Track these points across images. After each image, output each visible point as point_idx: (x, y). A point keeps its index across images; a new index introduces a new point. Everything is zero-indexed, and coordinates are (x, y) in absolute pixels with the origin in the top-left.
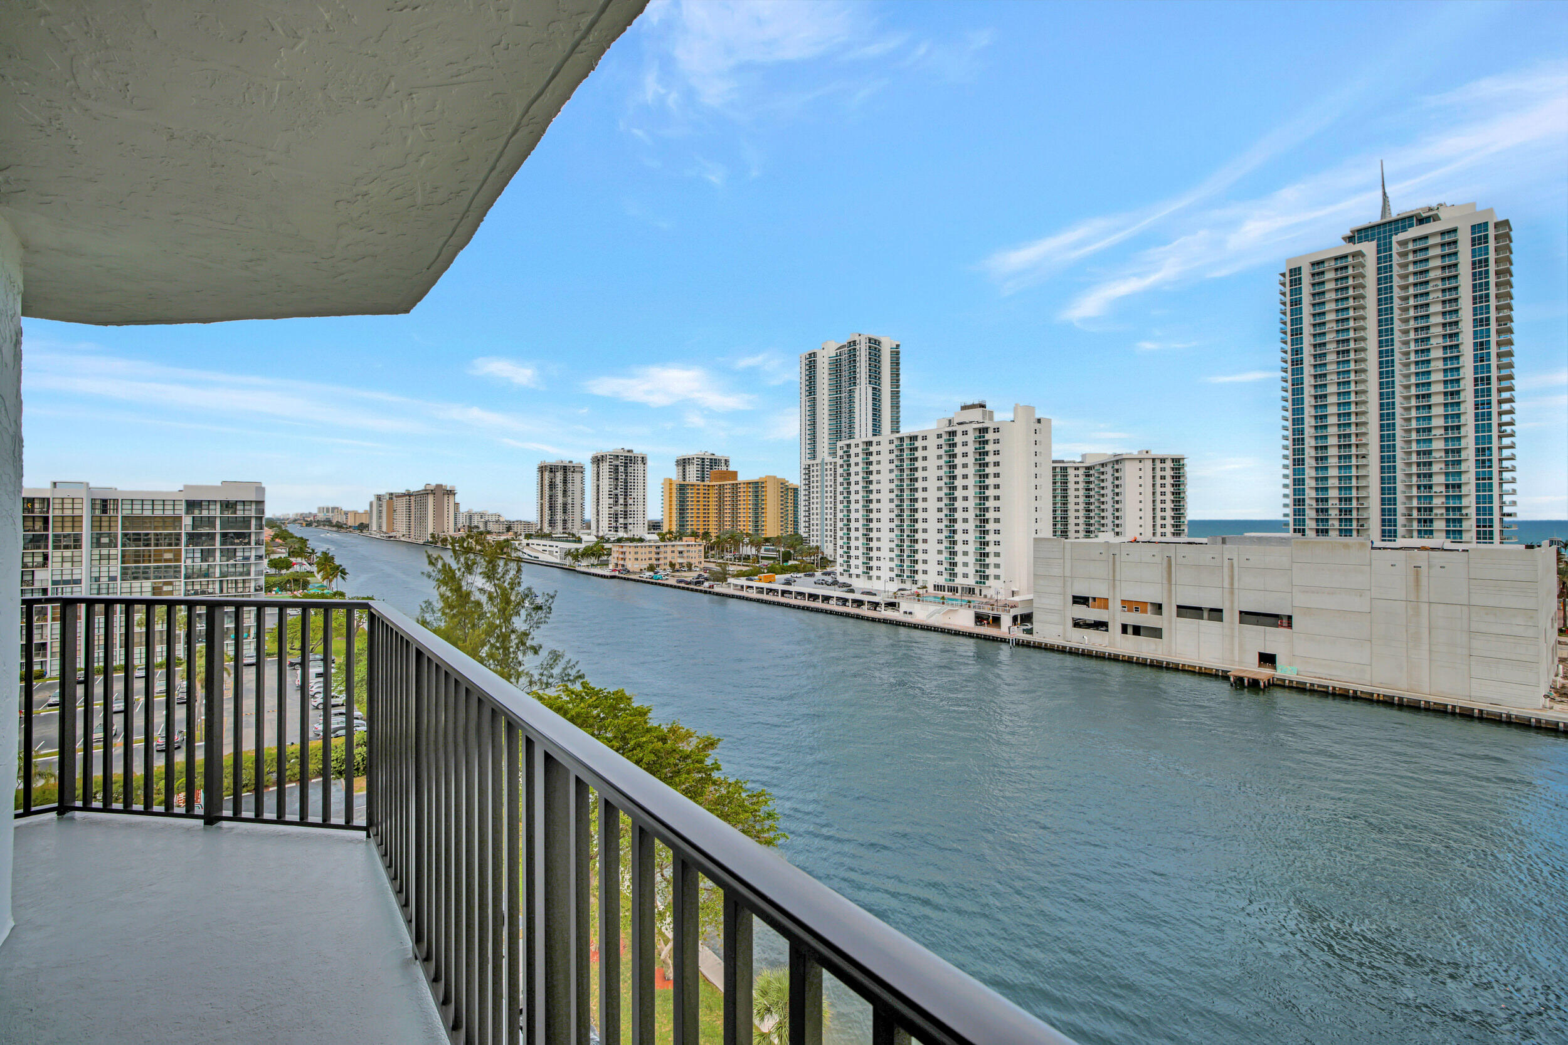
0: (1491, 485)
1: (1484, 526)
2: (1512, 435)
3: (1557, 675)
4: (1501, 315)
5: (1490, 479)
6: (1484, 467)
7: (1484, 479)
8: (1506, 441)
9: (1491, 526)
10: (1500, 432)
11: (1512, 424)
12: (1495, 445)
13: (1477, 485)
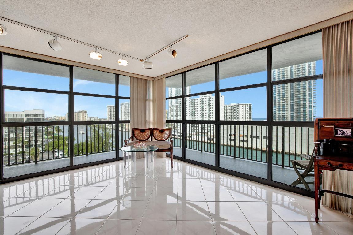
13: (309, 110)
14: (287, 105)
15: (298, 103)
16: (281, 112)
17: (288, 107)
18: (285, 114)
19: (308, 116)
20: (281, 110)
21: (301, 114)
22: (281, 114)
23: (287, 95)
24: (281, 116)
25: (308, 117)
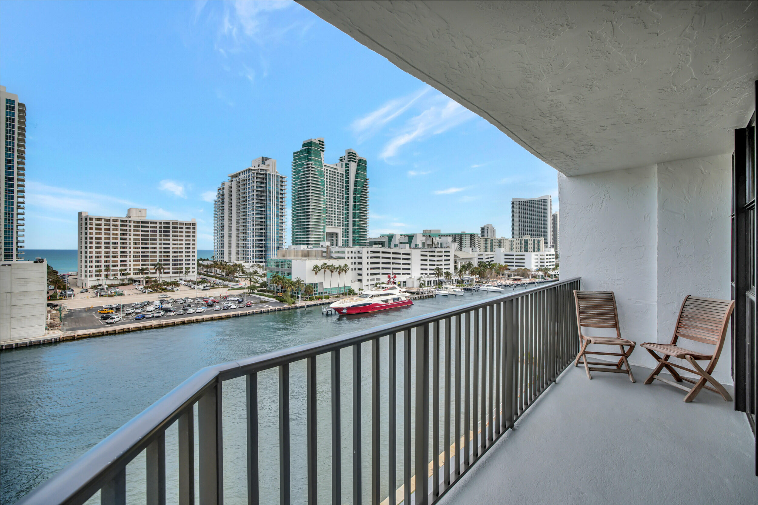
0: (12, 232)
1: (9, 253)
2: (23, 208)
3: (47, 319)
4: (19, 149)
5: (12, 229)
6: (9, 223)
7: (9, 229)
8: (20, 211)
9: (12, 253)
10: (17, 206)
11: (23, 203)
12: (15, 212)
13: (5, 232)
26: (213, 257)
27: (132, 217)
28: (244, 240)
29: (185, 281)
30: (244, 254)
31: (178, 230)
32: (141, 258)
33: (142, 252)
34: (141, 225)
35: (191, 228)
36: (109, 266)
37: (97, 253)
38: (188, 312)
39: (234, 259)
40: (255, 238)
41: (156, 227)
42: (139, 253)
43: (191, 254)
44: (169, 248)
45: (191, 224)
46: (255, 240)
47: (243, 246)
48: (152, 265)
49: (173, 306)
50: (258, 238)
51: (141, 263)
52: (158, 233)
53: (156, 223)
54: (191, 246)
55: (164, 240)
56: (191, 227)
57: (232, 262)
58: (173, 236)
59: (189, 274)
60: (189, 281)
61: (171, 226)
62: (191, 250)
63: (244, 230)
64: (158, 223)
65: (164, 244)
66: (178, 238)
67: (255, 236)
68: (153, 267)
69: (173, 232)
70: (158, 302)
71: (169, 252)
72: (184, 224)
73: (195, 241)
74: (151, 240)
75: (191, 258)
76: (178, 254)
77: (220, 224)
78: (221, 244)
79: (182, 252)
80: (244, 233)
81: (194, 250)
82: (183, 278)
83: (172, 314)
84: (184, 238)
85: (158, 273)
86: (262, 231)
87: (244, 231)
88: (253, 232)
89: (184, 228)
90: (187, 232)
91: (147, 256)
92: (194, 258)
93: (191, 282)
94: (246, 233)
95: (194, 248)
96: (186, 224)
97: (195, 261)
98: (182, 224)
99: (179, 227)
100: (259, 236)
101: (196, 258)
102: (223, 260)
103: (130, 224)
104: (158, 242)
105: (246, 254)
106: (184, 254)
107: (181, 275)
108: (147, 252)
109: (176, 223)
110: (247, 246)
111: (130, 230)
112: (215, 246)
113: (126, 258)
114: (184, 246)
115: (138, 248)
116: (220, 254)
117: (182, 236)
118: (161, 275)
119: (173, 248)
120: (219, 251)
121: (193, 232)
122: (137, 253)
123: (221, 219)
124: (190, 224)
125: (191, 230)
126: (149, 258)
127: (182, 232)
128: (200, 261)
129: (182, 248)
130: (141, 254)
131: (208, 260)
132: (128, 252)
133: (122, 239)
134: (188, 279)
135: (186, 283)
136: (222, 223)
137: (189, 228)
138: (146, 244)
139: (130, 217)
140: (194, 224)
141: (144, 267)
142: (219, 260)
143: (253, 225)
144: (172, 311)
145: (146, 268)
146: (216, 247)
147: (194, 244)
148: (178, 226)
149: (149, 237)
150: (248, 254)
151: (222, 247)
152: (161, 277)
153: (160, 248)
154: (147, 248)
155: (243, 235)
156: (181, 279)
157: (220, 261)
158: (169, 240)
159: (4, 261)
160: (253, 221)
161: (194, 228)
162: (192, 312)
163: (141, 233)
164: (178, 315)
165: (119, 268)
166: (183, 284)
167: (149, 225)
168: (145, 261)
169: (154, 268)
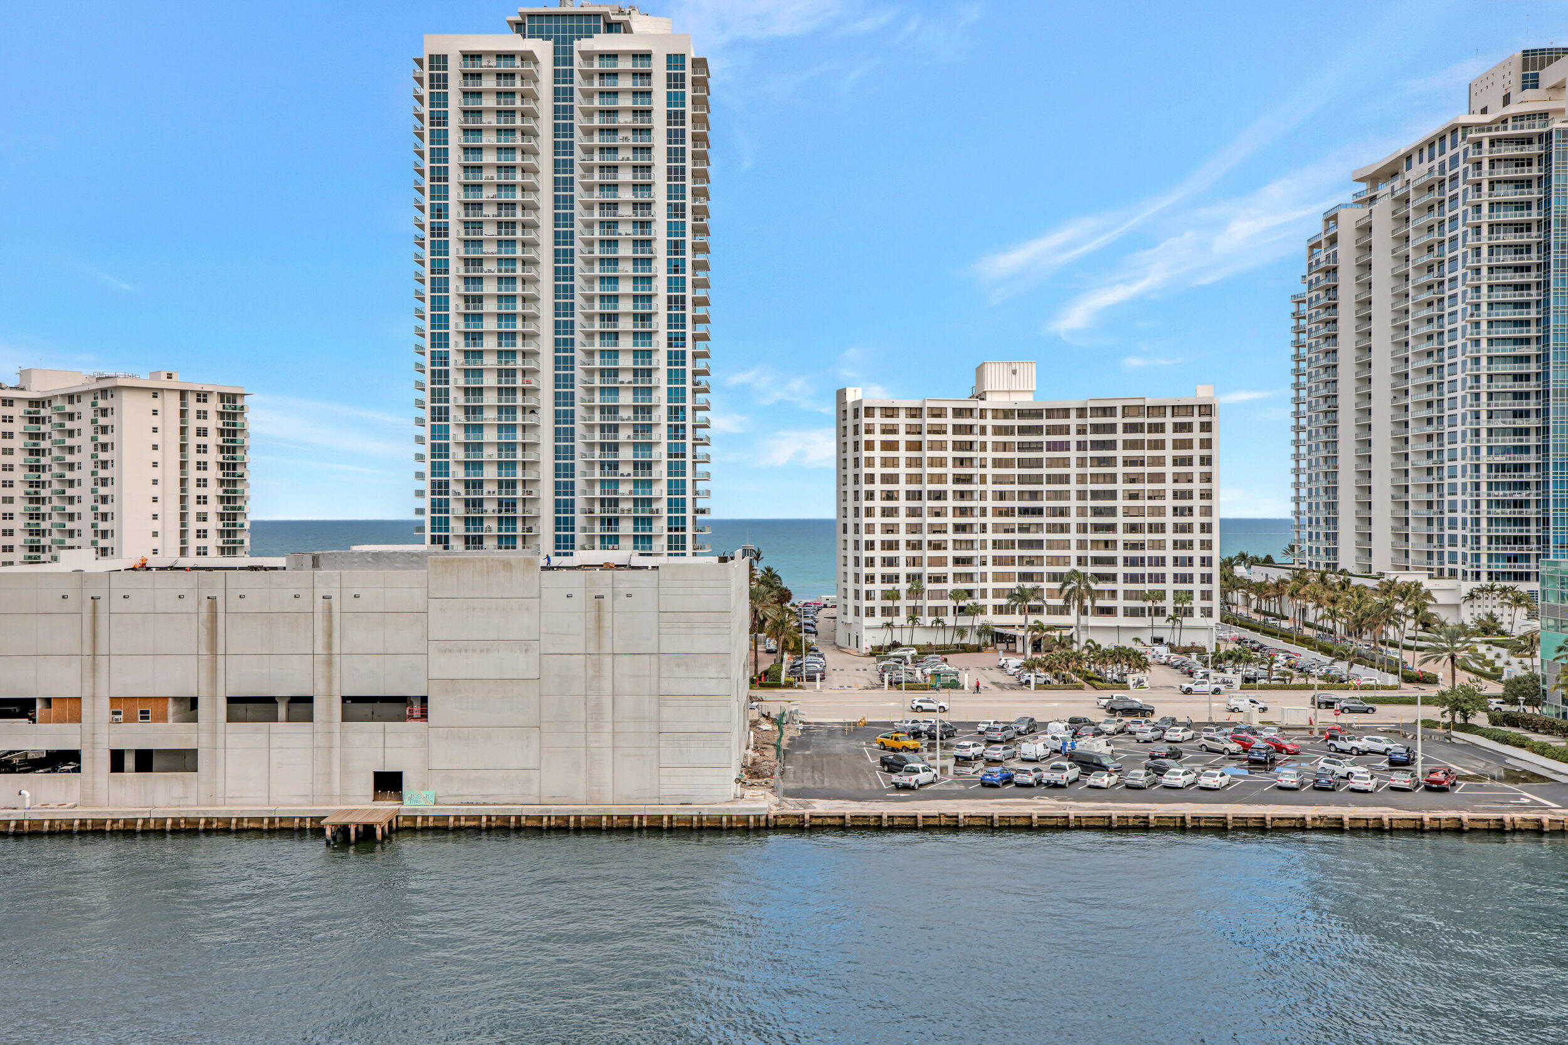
14: (531, 419)
15: (602, 409)
16: (490, 473)
17: (540, 431)
18: (519, 493)
19: (663, 506)
20: (490, 454)
21: (625, 489)
22: (490, 489)
23: (534, 335)
24: (490, 507)
25: (665, 514)
26: (1292, 548)
27: (989, 396)
28: (1429, 471)
29: (1172, 648)
30: (1430, 538)
31: (1147, 436)
32: (1017, 552)
33: (1024, 529)
34: (1016, 422)
35: (1196, 427)
36: (920, 576)
37: (888, 531)
38: (1167, 779)
39: (1382, 559)
40: (1484, 458)
41: (1066, 430)
42: (1013, 531)
43: (1197, 536)
44: (1112, 511)
45: (1196, 410)
46: (1484, 470)
47: (1424, 497)
48: (1054, 577)
49: (1112, 747)
50: (1500, 459)
51: (1017, 569)
52: (1073, 454)
53: (1066, 412)
54: (1197, 503)
55: (1095, 478)
56: (1196, 420)
57: (1374, 573)
58: (1125, 464)
59: (1187, 621)
60: (1187, 651)
61: (1119, 420)
62: (1197, 519)
63: (1429, 421)
64: (1073, 414)
65: (1096, 495)
66: (1147, 470)
67: (1484, 451)
68: (1057, 585)
69: (1129, 445)
70: (1061, 726)
71: (1111, 528)
72: (1169, 411)
73: (1209, 480)
74: (1051, 479)
75: (1197, 553)
76: (1147, 537)
77: (1321, 401)
78: (1326, 490)
79: (1160, 528)
80: (1429, 437)
81: (1206, 520)
82: (1167, 636)
83: (1105, 780)
84: (1169, 469)
85: (1074, 612)
86: (1521, 423)
87: (1429, 430)
88: (1477, 433)
89: (1169, 428)
90: (1178, 444)
91: (1039, 544)
92: (1206, 553)
93: (1194, 656)
94: (1440, 435)
95: (1207, 511)
96: (1176, 409)
97: (1210, 565)
98: (1160, 410)
99: (1150, 425)
100: (1506, 450)
101: (1216, 554)
102: (1335, 565)
103: (982, 422)
104: (1073, 487)
105: (1441, 538)
106: (1169, 536)
107: (1160, 621)
108: (1039, 526)
109: (1138, 410)
110: (1447, 498)
111: (983, 447)
112: (1297, 500)
113: (972, 549)
114: (1169, 503)
115: (1009, 512)
116: (1322, 538)
117: (1160, 461)
118: (1082, 618)
119: (1127, 512)
120: (1318, 520)
121: (1202, 440)
122: (1006, 531)
123: (1324, 377)
124: (1188, 409)
125: (1196, 435)
126: (1045, 552)
127: (1159, 445)
128: (1238, 564)
129: (1160, 511)
130: (1017, 536)
131: (1268, 561)
132: (977, 528)
133: (958, 479)
134: (1186, 642)
135: (1175, 658)
136: (1326, 397)
137: (1187, 427)
138: (1034, 495)
139: (981, 397)
140: (1207, 409)
141: (1028, 585)
142: (1318, 565)
143: (1477, 396)
144: (1104, 768)
145: (1035, 590)
146: (1304, 506)
147: (1207, 495)
148: (1147, 421)
149: (1045, 471)
150: (1453, 540)
151: (1326, 505)
152: (1086, 628)
153: (1082, 512)
154: (1039, 512)
155: (1425, 447)
156: (1159, 641)
157: (1323, 568)
158: (1113, 478)
159: (670, 555)
160: (1477, 378)
161: (1206, 427)
162: (1180, 784)
163: (1016, 455)
164: (1128, 787)
165: (950, 586)
166: (1164, 659)
167: (1044, 422)
168: (1031, 562)
169: (1061, 590)
